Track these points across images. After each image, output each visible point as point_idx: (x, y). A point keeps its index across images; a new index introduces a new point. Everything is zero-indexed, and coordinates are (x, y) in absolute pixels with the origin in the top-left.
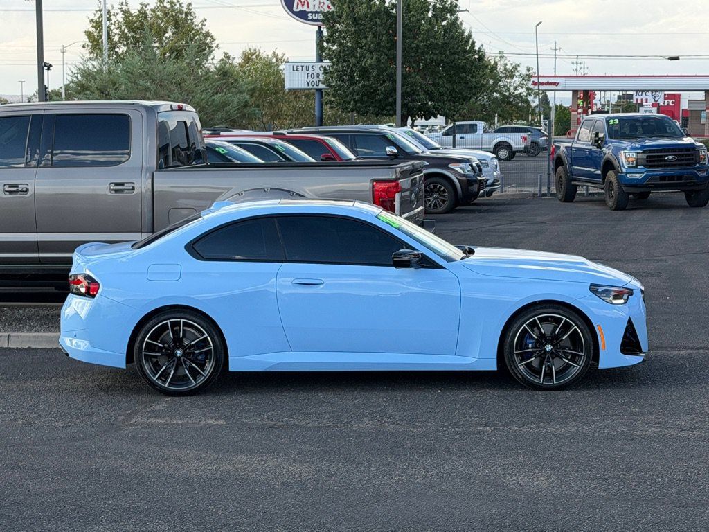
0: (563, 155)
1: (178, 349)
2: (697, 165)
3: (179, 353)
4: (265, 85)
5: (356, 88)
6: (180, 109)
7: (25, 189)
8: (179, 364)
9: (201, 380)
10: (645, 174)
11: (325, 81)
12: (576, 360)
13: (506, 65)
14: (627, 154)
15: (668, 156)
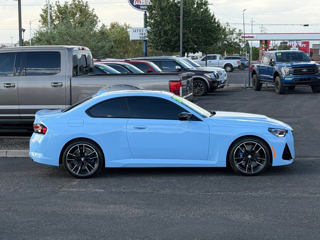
0: (256, 70)
1: (82, 157)
2: (317, 74)
3: (83, 159)
4: (121, 38)
5: (162, 39)
6: (83, 49)
7: (13, 86)
8: (83, 164)
9: (93, 171)
10: (293, 78)
11: (148, 36)
12: (262, 162)
13: (230, 29)
14: (285, 69)
15: (304, 69)
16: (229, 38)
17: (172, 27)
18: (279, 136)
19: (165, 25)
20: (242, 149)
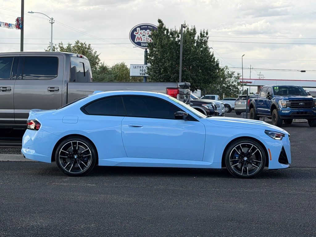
0: (253, 103)
1: (75, 155)
2: (314, 107)
3: (76, 157)
4: (121, 75)
5: (161, 76)
6: (81, 57)
7: (9, 89)
8: (75, 162)
9: (85, 169)
10: (290, 111)
11: (148, 73)
12: (258, 165)
13: (228, 72)
14: (282, 102)
15: (300, 103)
16: (228, 81)
17: (172, 64)
18: (276, 138)
19: (165, 62)
20: (238, 151)
